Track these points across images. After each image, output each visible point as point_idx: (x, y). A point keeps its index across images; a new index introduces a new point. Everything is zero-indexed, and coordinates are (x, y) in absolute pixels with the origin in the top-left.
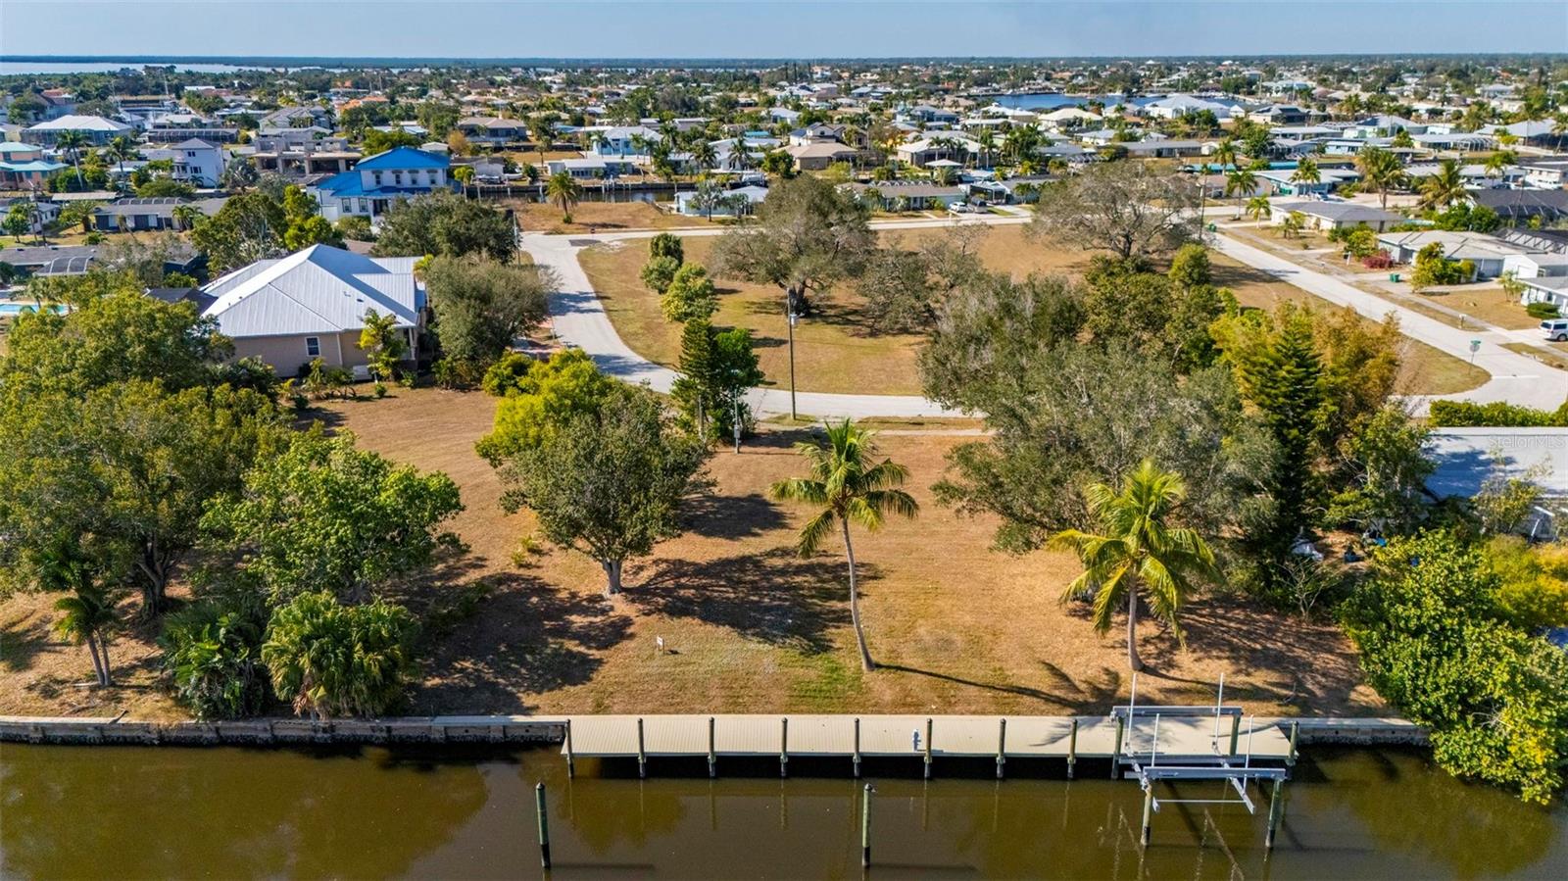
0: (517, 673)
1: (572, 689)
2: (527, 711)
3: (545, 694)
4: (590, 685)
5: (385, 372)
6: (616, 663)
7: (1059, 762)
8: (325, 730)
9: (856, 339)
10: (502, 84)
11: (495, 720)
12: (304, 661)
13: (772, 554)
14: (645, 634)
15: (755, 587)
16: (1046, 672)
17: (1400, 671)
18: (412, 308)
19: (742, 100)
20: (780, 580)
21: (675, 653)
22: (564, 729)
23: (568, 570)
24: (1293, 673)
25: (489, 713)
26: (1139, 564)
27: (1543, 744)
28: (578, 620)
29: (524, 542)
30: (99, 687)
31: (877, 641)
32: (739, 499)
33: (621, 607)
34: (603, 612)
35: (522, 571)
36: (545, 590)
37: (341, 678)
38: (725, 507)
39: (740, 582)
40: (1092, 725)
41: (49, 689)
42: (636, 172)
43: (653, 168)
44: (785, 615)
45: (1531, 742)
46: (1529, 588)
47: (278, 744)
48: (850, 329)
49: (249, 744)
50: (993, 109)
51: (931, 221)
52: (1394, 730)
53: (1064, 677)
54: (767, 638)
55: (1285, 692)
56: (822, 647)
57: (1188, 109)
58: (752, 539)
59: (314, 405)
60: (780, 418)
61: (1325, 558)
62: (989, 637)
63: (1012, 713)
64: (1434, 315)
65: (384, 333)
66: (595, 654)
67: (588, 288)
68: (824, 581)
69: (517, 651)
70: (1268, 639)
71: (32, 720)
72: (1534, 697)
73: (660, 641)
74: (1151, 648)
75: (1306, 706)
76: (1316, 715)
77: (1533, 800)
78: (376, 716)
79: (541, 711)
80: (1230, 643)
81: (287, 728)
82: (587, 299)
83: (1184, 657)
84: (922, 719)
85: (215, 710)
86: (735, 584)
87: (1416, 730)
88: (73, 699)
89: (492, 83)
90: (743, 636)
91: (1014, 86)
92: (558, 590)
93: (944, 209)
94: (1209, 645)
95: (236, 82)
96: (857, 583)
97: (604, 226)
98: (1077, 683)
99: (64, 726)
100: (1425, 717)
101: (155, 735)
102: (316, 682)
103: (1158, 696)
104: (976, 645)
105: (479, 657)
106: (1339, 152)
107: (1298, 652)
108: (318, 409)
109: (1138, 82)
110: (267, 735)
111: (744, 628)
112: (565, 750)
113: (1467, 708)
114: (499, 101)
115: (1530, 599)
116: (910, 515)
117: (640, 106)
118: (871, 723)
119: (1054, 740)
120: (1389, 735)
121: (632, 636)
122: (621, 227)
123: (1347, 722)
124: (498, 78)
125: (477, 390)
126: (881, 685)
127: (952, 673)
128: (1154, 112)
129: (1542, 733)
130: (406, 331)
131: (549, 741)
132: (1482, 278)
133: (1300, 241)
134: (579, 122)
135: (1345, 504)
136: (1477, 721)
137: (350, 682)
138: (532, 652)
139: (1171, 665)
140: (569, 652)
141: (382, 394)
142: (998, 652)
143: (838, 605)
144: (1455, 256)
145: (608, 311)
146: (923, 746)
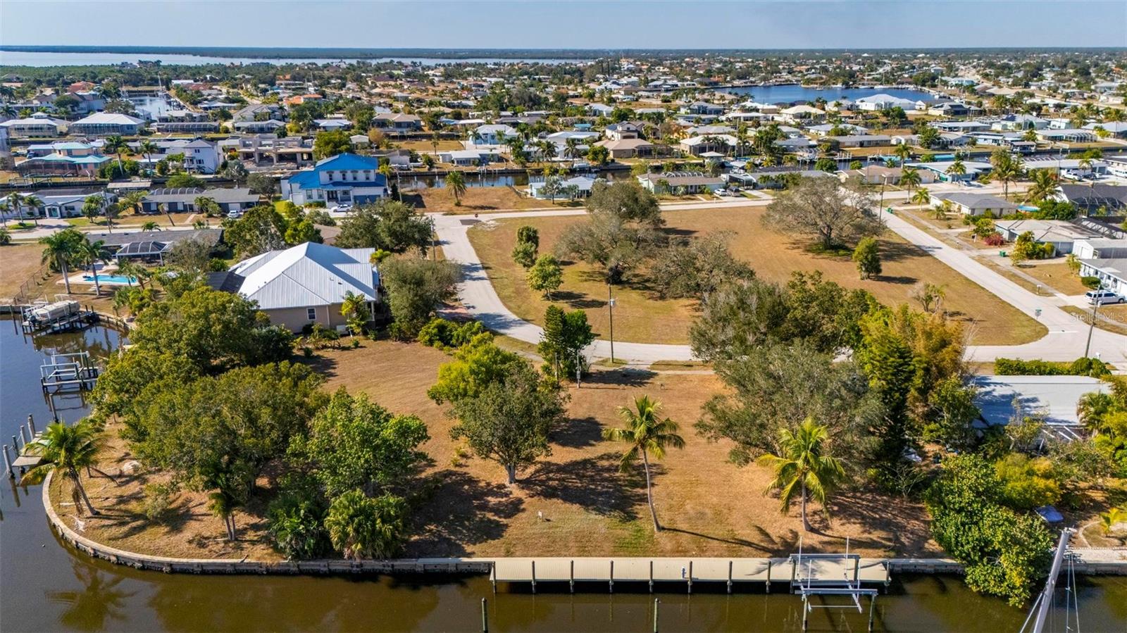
0: (461, 532)
1: (492, 542)
2: (469, 555)
3: (478, 545)
4: (502, 540)
5: (357, 330)
6: (516, 526)
7: (762, 584)
8: (357, 566)
9: (651, 301)
10: (399, 77)
11: (451, 560)
12: (350, 529)
13: (601, 458)
14: (531, 509)
15: (592, 479)
16: (757, 532)
17: (950, 532)
18: (371, 287)
19: (571, 93)
20: (606, 475)
21: (548, 520)
22: (490, 566)
23: (483, 468)
24: (895, 532)
25: (448, 556)
26: (805, 474)
27: (1020, 574)
28: (492, 500)
29: (458, 452)
30: (229, 541)
31: (663, 514)
32: (580, 421)
33: (517, 492)
34: (506, 495)
35: (457, 469)
36: (471, 481)
37: (369, 538)
38: (573, 426)
39: (584, 476)
40: (781, 563)
41: (201, 542)
42: (501, 159)
43: (512, 157)
44: (610, 497)
45: (1014, 573)
46: (1025, 484)
47: (332, 574)
48: (647, 293)
49: (316, 574)
50: (748, 104)
51: (702, 203)
52: (946, 565)
53: (767, 535)
54: (600, 511)
55: (888, 543)
56: (631, 517)
57: (886, 104)
58: (590, 448)
59: (315, 353)
60: (603, 361)
61: (923, 460)
62: (725, 511)
63: (737, 556)
64: (1023, 283)
65: (357, 306)
66: (504, 521)
67: (476, 261)
68: (632, 476)
69: (460, 519)
70: (883, 511)
71: (196, 561)
72: (1016, 549)
73: (540, 514)
74: (817, 518)
75: (899, 550)
76: (905, 557)
77: (1014, 605)
78: (386, 558)
79: (477, 555)
80: (862, 514)
81: (337, 565)
82: (476, 269)
83: (835, 523)
84: (687, 560)
85: (298, 555)
86: (580, 477)
87: (958, 565)
88: (215, 548)
89: (391, 77)
90: (587, 510)
91: (765, 79)
92: (479, 481)
93: (711, 194)
94: (850, 515)
95: (208, 76)
96: (651, 477)
97: (482, 208)
98: (774, 538)
99: (214, 564)
100: (963, 559)
101: (264, 569)
102: (356, 542)
103: (819, 546)
104: (719, 516)
105: (439, 523)
106: (986, 143)
107: (899, 519)
108: (318, 357)
109: (853, 76)
110: (326, 569)
111: (587, 506)
112: (492, 578)
113: (983, 554)
114: (398, 93)
115: (1026, 491)
116: (681, 447)
117: (499, 101)
118: (658, 562)
119: (759, 572)
120: (944, 568)
121: (524, 510)
122: (493, 208)
123: (921, 561)
124: (396, 72)
125: (415, 341)
126: (664, 540)
127: (705, 532)
128: (863, 107)
129: (1019, 569)
130: (369, 304)
131: (482, 572)
132: (1059, 255)
133: (946, 222)
134: (458, 116)
135: (932, 431)
136: (989, 561)
137: (374, 541)
138: (468, 520)
139: (827, 527)
140: (489, 520)
141: (357, 345)
142: (731, 521)
143: (641, 491)
144: (1042, 240)
145: (491, 279)
146: (687, 576)
